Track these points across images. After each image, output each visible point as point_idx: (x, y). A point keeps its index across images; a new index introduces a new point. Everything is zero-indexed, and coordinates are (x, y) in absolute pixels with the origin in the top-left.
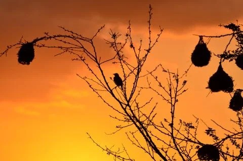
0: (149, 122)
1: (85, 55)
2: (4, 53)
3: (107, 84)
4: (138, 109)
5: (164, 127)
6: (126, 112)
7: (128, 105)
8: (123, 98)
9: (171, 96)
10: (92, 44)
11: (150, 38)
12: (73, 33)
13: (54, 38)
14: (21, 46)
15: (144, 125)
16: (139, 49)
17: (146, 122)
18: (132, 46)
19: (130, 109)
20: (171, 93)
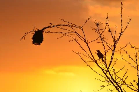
0: (123, 82)
1: (77, 38)
2: (23, 38)
3: (93, 57)
4: (115, 73)
5: (133, 86)
6: (106, 76)
7: (108, 71)
9: (137, 64)
10: (82, 30)
11: (122, 25)
12: (69, 23)
13: (56, 26)
14: (35, 32)
15: (119, 85)
16: (115, 33)
17: (120, 83)
18: (109, 31)
19: (110, 74)
20: (137, 62)
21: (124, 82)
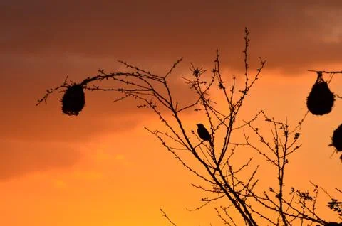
0: (248, 192)
1: (155, 100)
2: (42, 100)
3: (187, 140)
4: (232, 174)
5: (268, 199)
6: (215, 179)
7: (218, 169)
8: (211, 159)
9: (277, 155)
10: (165, 84)
11: (246, 75)
12: (138, 69)
13: (111, 76)
14: (66, 89)
15: (240, 197)
16: (232, 91)
17: (243, 193)
18: (221, 86)
19: (221, 175)
20: (277, 151)
21: (250, 191)
